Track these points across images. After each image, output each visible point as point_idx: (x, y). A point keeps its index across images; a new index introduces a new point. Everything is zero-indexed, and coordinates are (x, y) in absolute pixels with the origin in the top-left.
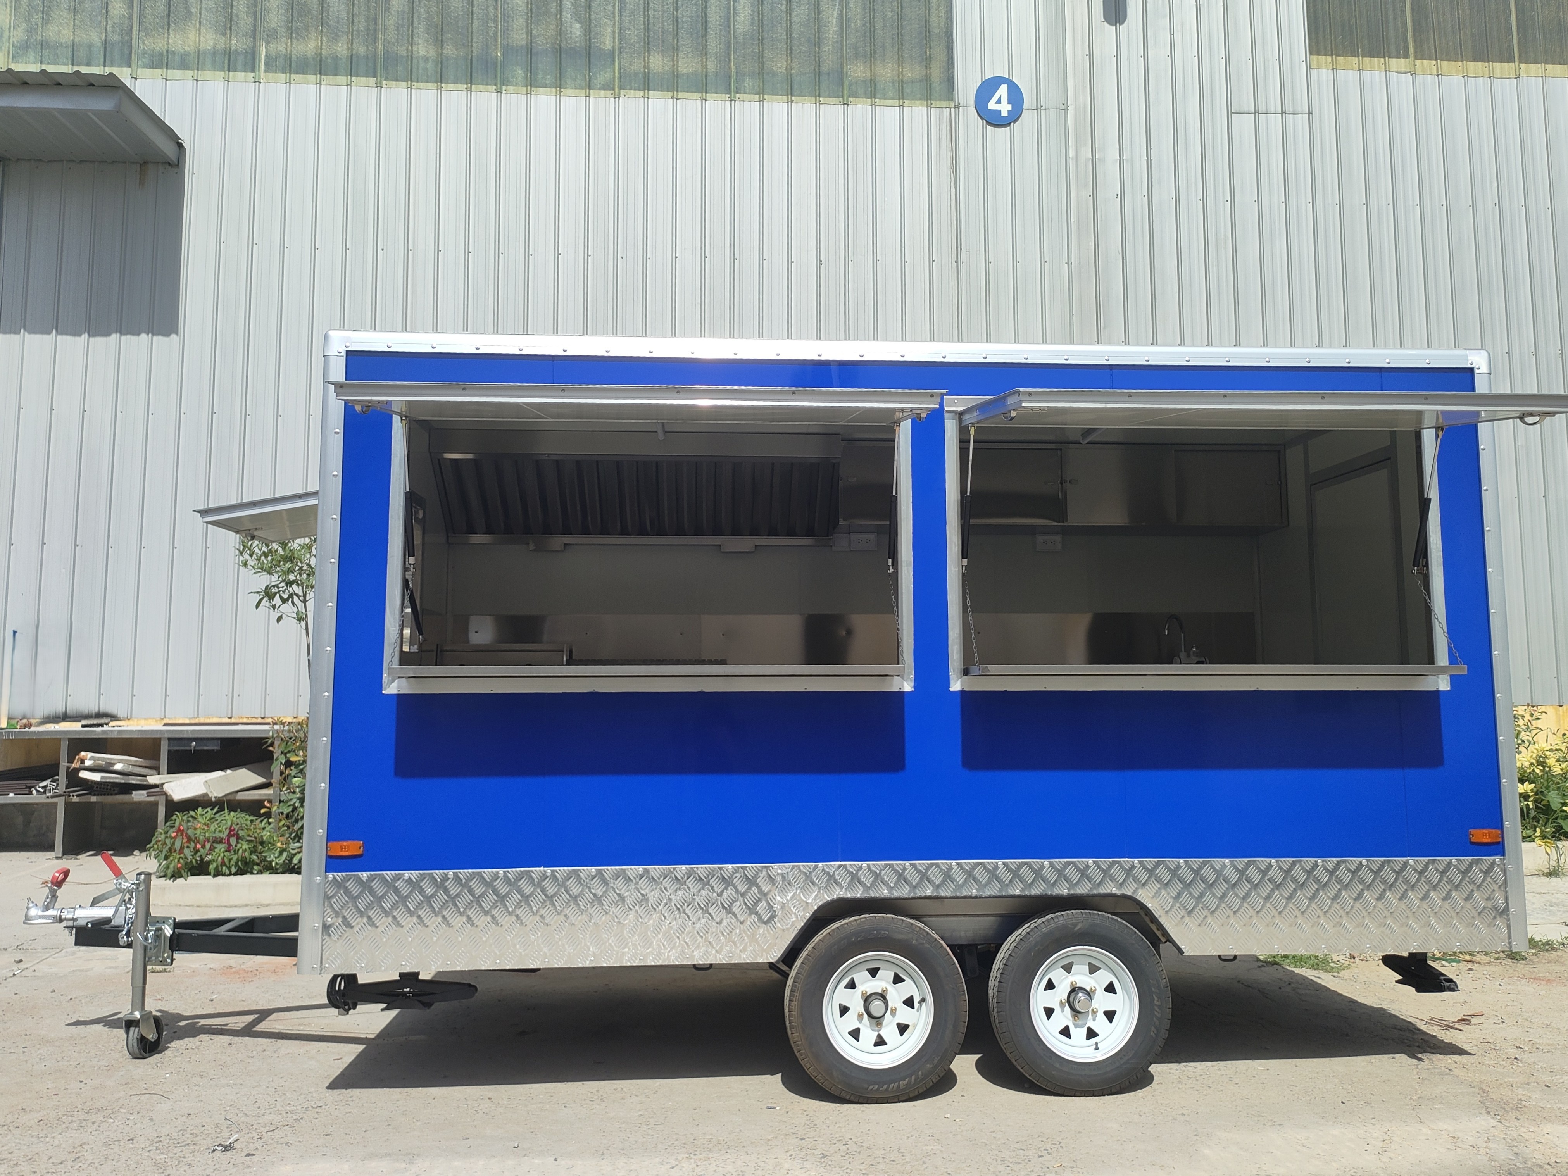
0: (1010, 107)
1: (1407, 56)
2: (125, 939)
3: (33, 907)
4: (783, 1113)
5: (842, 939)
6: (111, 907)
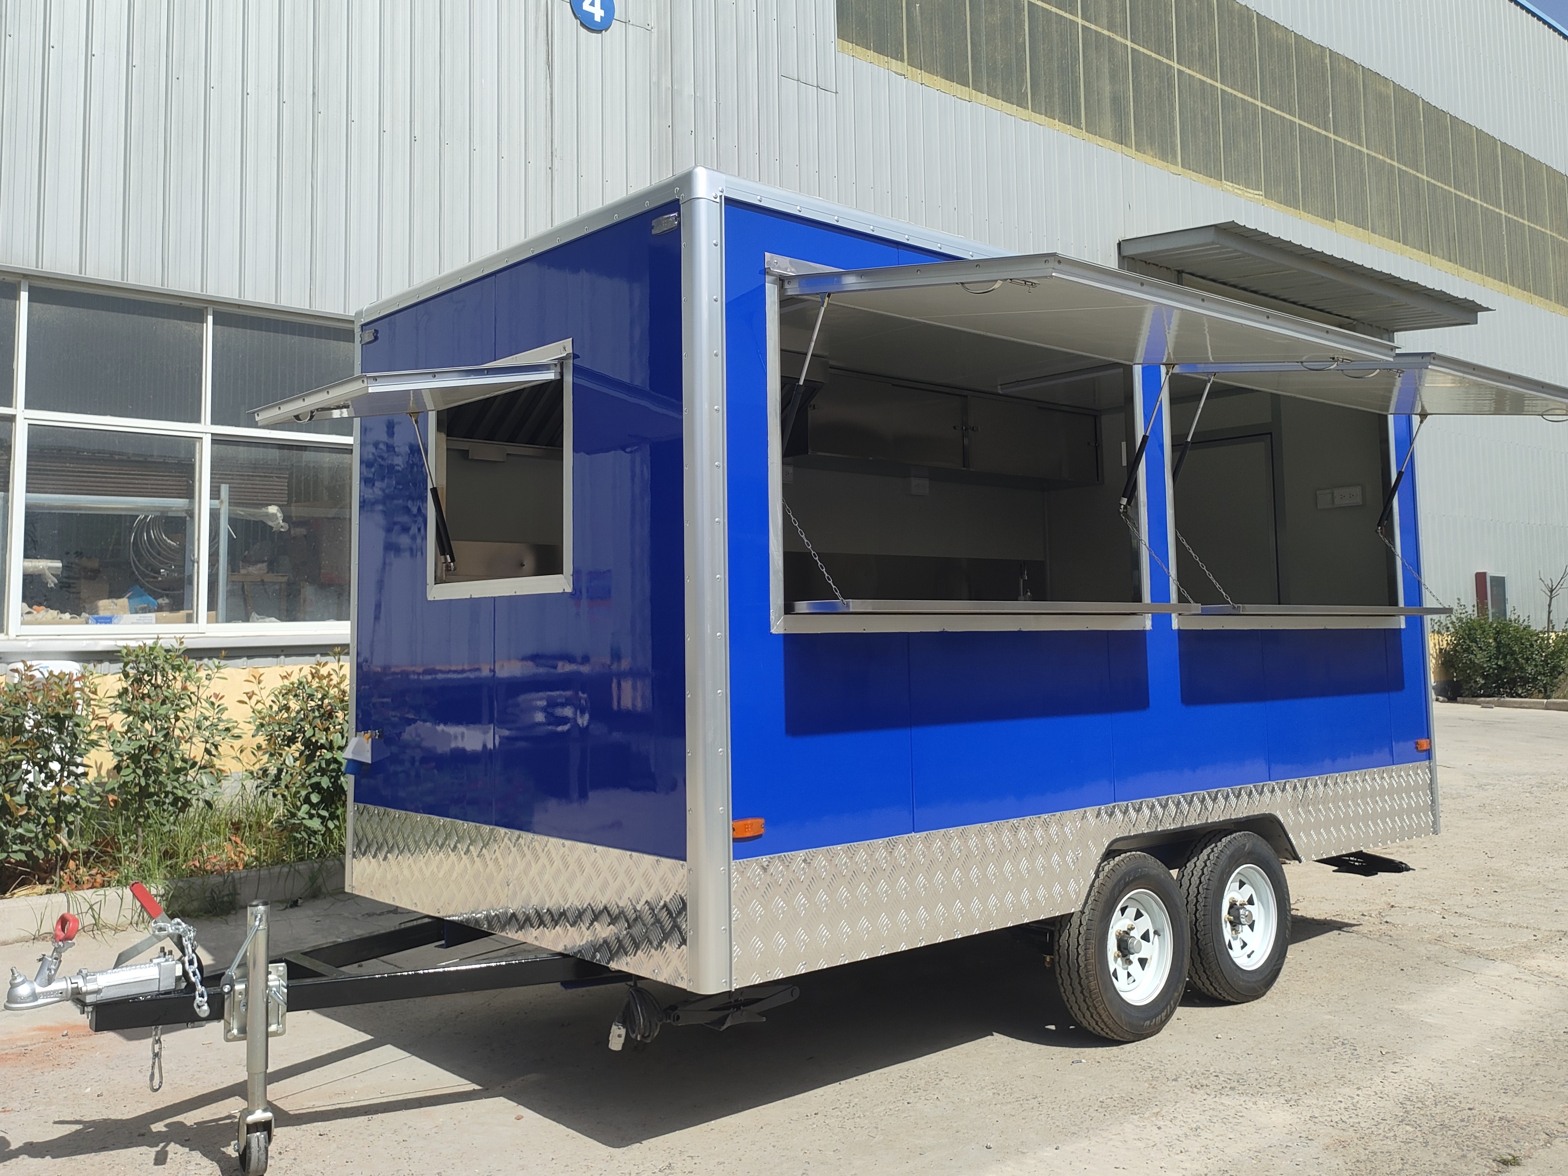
0: (602, 13)
1: (902, 60)
2: (206, 1007)
3: (23, 982)
4: (1098, 1064)
5: (1120, 880)
6: (147, 965)
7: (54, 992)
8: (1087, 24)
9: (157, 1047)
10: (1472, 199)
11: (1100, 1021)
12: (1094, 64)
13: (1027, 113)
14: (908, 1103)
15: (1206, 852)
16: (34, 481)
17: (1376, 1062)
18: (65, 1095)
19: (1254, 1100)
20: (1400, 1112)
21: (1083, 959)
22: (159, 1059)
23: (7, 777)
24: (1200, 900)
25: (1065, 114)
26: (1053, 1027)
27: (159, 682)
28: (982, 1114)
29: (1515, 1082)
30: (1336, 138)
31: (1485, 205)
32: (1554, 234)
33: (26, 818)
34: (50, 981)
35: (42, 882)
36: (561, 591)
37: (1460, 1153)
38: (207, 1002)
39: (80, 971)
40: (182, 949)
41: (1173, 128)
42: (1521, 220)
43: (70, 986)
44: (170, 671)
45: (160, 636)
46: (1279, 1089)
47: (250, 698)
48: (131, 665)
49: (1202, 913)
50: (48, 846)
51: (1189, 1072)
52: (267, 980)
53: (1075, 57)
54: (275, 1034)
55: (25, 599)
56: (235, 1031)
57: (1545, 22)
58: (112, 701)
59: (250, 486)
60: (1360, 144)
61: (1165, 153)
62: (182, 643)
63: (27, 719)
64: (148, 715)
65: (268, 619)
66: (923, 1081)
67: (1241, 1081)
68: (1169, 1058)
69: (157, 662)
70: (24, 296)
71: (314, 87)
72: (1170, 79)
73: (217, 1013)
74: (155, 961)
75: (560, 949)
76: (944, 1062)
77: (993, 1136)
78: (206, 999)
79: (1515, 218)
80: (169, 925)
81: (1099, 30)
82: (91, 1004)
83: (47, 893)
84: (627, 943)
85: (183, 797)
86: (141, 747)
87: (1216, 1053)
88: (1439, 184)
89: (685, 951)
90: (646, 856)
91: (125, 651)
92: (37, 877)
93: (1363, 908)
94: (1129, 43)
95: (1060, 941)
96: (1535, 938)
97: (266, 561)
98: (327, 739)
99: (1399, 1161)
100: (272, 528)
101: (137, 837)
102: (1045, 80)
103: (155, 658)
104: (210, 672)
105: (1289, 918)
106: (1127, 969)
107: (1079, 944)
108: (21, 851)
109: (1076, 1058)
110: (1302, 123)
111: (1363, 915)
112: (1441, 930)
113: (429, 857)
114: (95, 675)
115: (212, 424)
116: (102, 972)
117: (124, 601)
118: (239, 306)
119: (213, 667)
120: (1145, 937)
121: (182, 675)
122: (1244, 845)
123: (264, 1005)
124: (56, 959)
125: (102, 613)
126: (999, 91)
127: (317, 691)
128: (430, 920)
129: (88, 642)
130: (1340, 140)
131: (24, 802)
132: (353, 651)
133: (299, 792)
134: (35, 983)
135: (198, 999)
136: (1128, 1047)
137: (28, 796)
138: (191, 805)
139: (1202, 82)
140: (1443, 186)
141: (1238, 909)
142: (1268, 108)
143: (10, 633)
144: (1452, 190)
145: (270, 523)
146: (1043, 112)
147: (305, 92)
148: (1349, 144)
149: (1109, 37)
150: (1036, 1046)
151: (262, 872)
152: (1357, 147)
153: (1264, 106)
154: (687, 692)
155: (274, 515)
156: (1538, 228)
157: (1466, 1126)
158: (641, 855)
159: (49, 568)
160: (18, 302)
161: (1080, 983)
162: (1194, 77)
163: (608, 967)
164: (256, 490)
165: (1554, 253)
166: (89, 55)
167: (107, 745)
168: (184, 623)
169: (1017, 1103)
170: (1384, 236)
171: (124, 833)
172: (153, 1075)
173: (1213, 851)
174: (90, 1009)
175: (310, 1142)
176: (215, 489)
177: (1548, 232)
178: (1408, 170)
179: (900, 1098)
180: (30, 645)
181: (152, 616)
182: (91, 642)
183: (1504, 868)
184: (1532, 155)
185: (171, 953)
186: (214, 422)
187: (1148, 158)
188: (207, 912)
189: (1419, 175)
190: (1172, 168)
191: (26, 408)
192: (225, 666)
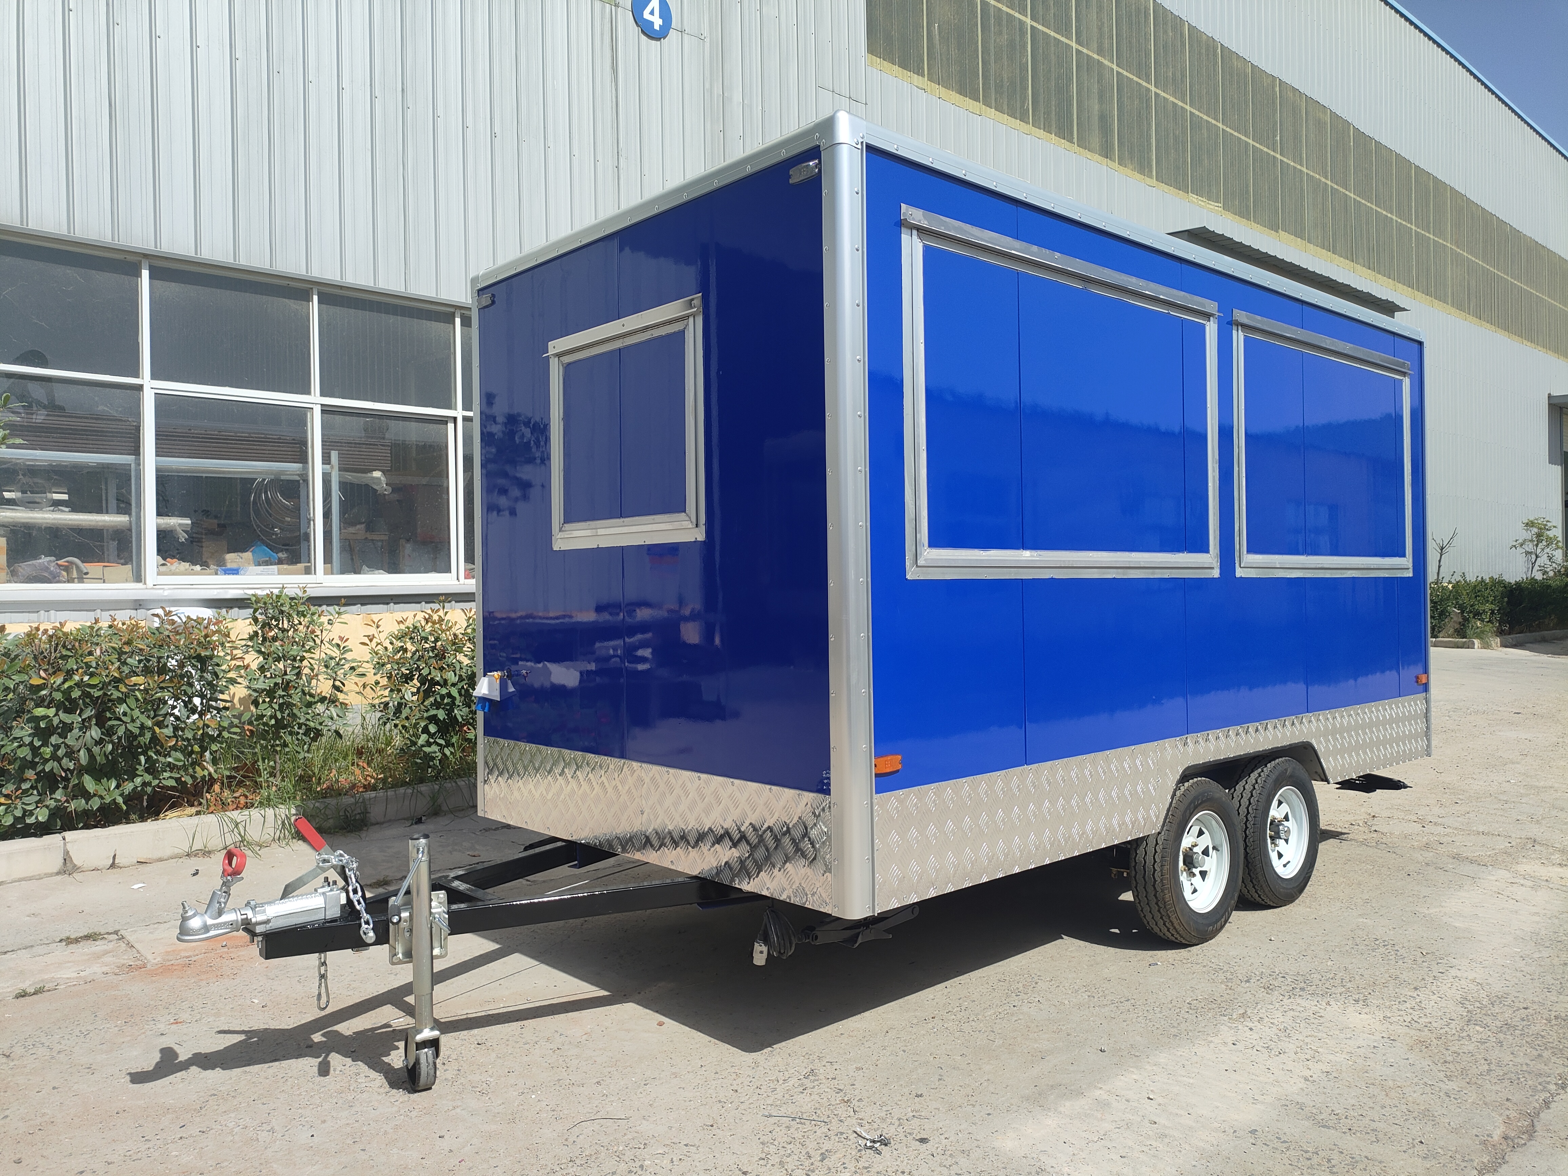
0: (660, 22)
1: (923, 76)
2: (371, 934)
3: (194, 915)
4: (1173, 967)
5: (1190, 804)
6: (313, 895)
7: (225, 923)
8: (1080, 48)
9: (323, 969)
10: (1389, 215)
11: (1172, 928)
12: (1086, 85)
13: (1029, 128)
14: (1014, 1006)
15: (1254, 775)
16: (162, 446)
17: (1421, 962)
18: (231, 1006)
19: (1326, 1000)
20: (1463, 1011)
21: (1160, 875)
22: (326, 980)
23: (155, 711)
24: (1250, 819)
25: (1060, 129)
26: (1117, 931)
27: (286, 626)
28: (1085, 1017)
29: (1553, 981)
30: (1282, 158)
31: (1399, 220)
32: (1453, 247)
33: (174, 748)
34: (220, 913)
35: (192, 805)
36: (693, 540)
37: (1535, 1053)
38: (373, 929)
39: (249, 903)
40: (346, 879)
41: (1149, 145)
42: (1427, 235)
43: (240, 918)
44: (295, 616)
45: (285, 586)
46: (1344, 989)
47: (371, 640)
48: (260, 611)
49: (1252, 831)
50: (195, 772)
51: (1257, 973)
52: (431, 907)
53: (1070, 78)
54: (438, 957)
55: (159, 552)
56: (400, 956)
57: (1456, 60)
58: (244, 643)
59: (357, 453)
60: (1301, 165)
61: (1143, 168)
62: (305, 591)
63: (170, 659)
64: (281, 655)
65: (377, 572)
66: (1021, 985)
67: (1307, 982)
68: (1235, 960)
69: (283, 609)
70: (145, 274)
71: (403, 84)
72: (1148, 100)
73: (382, 938)
74: (320, 891)
75: (695, 873)
76: (1034, 966)
77: (1103, 1039)
78: (371, 926)
79: (1423, 232)
80: (333, 857)
81: (1090, 54)
82: (261, 934)
83: (196, 815)
84: (749, 864)
85: (315, 728)
86: (276, 684)
87: (1274, 955)
88: (1363, 201)
89: (829, 879)
90: (786, 790)
91: (254, 599)
92: (186, 799)
93: (1350, 818)
94: (1115, 67)
95: (1137, 858)
96: (1510, 845)
97: (363, 523)
98: (441, 676)
99: (1483, 1061)
100: (376, 491)
101: (275, 763)
102: (1044, 98)
103: (282, 605)
104: (331, 618)
105: (1319, 832)
106: (1190, 880)
107: (1155, 862)
108: (171, 777)
109: (1152, 961)
110: (1255, 144)
111: (1351, 824)
112: (1426, 838)
113: (538, 780)
114: (228, 620)
115: (321, 396)
116: (269, 903)
117: (248, 555)
118: (341, 287)
119: (334, 613)
120: (1206, 852)
121: (306, 620)
122: (1286, 770)
123: (428, 931)
124: (225, 892)
125: (229, 566)
126: (1005, 107)
127: (431, 634)
128: (564, 844)
129: (218, 591)
130: (1285, 160)
131: (172, 734)
132: (479, 598)
133: (418, 723)
134: (206, 916)
135: (364, 926)
136: (1194, 949)
137: (176, 729)
138: (322, 735)
139: (1175, 105)
140: (1366, 203)
141: (1278, 826)
142: (1228, 129)
143: (147, 583)
144: (1374, 207)
145: (375, 487)
146: (1042, 127)
147: (394, 88)
148: (1292, 164)
149: (1098, 61)
150: (1111, 950)
151: (389, 793)
152: (1299, 167)
153: (1225, 128)
154: (830, 636)
155: (379, 479)
156: (1441, 241)
157: (1529, 1025)
158: (781, 788)
159: (180, 525)
160: (139, 279)
161: (1155, 896)
162: (1167, 99)
163: (741, 889)
164: (363, 457)
165: (1452, 264)
166: (194, 47)
167: (244, 683)
168: (302, 574)
169: (1113, 1006)
170: (1317, 246)
171: (263, 760)
172: (319, 995)
173: (1260, 776)
174: (260, 938)
175: (470, 1051)
176: (326, 455)
177: (1449, 245)
178: (1339, 188)
179: (1005, 1002)
180: (167, 593)
181: (275, 568)
182: (221, 590)
183: (1455, 782)
184: (1439, 177)
185: (335, 883)
186: (323, 394)
187: (1128, 171)
188: (342, 828)
189: (1347, 193)
190: (1148, 180)
191: (151, 379)
192: (345, 612)
